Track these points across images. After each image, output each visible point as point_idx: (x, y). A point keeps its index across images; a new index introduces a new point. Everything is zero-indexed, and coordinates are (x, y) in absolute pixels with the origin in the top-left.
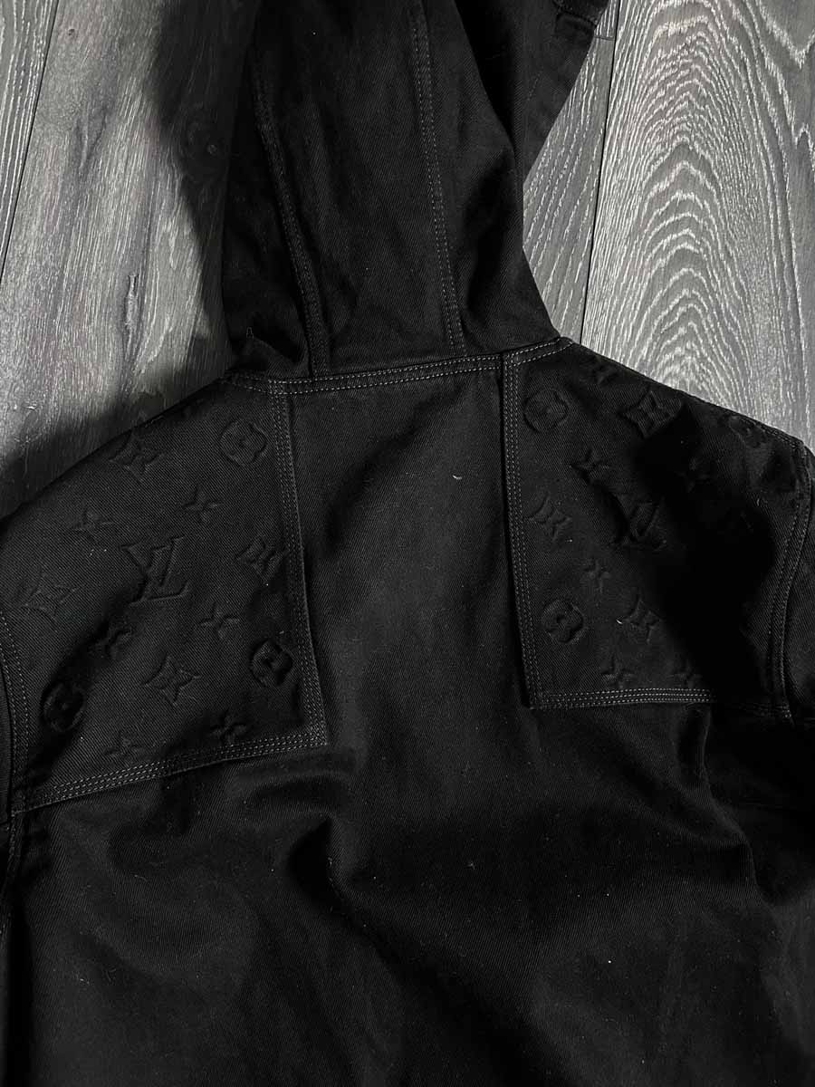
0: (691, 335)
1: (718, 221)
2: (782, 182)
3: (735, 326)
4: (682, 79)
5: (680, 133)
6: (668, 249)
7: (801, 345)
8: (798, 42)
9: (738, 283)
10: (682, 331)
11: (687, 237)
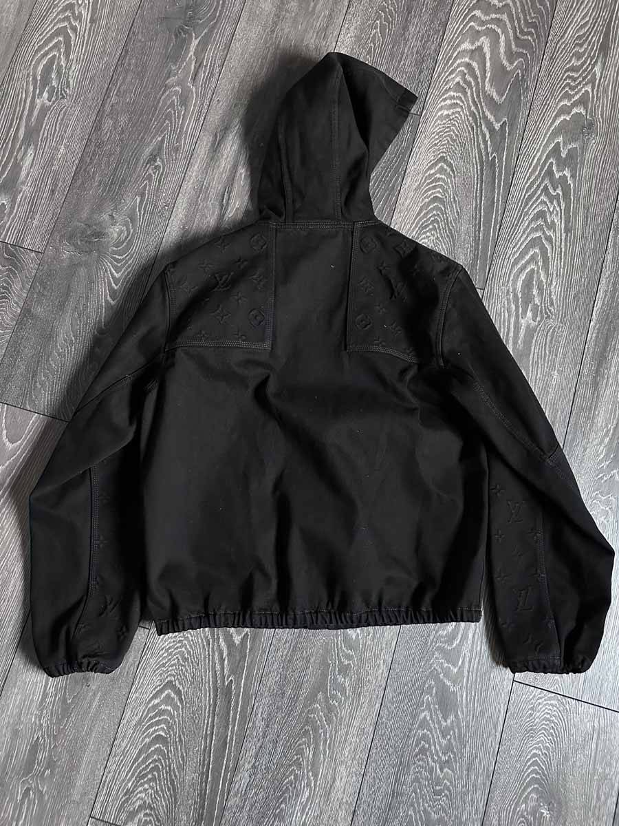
0: (434, 228)
1: (452, 186)
2: (482, 174)
3: (453, 227)
4: (447, 132)
5: (442, 152)
6: (431, 195)
7: (479, 237)
8: (498, 121)
9: (457, 212)
10: (431, 227)
11: (439, 192)
